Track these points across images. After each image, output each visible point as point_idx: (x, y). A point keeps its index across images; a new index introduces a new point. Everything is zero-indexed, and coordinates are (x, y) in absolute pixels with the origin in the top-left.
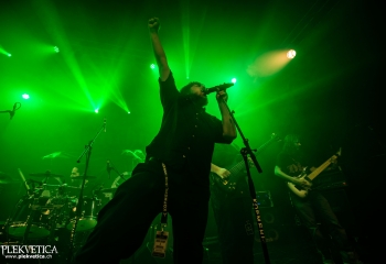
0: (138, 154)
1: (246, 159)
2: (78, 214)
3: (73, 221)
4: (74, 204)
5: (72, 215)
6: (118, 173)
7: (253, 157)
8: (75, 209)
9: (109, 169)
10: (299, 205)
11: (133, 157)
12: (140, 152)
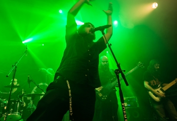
0: (49, 71)
1: (118, 77)
2: (8, 111)
3: (4, 116)
4: (5, 104)
5: (4, 111)
6: (35, 84)
7: (123, 76)
8: (5, 108)
9: (29, 81)
10: (156, 107)
11: (46, 73)
12: (51, 69)
